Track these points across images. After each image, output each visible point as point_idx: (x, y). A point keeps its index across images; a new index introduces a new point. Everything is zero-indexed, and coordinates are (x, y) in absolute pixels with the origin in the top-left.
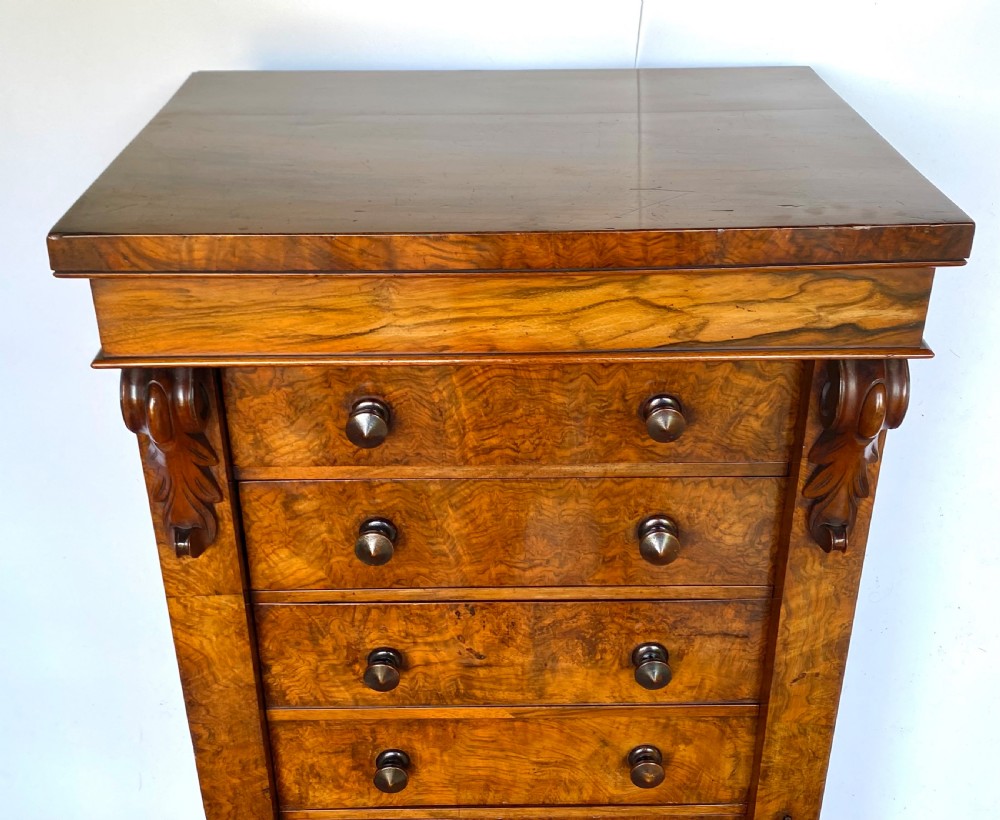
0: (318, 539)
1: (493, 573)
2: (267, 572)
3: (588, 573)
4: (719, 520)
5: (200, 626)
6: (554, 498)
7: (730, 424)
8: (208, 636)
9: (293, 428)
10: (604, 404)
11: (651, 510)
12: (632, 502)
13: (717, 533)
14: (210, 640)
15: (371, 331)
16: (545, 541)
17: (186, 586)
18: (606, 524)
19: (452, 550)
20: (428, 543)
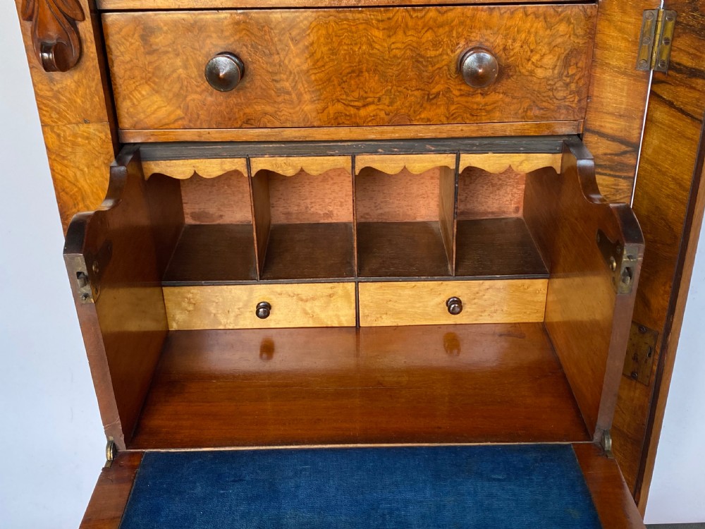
0: (175, 76)
1: (331, 112)
3: (415, 112)
4: (532, 51)
5: (72, 156)
6: (384, 29)
8: (81, 167)
11: (471, 42)
12: (454, 34)
13: (529, 66)
14: (82, 170)
16: (377, 78)
17: (58, 113)
18: (431, 57)
19: (294, 87)
20: (273, 80)
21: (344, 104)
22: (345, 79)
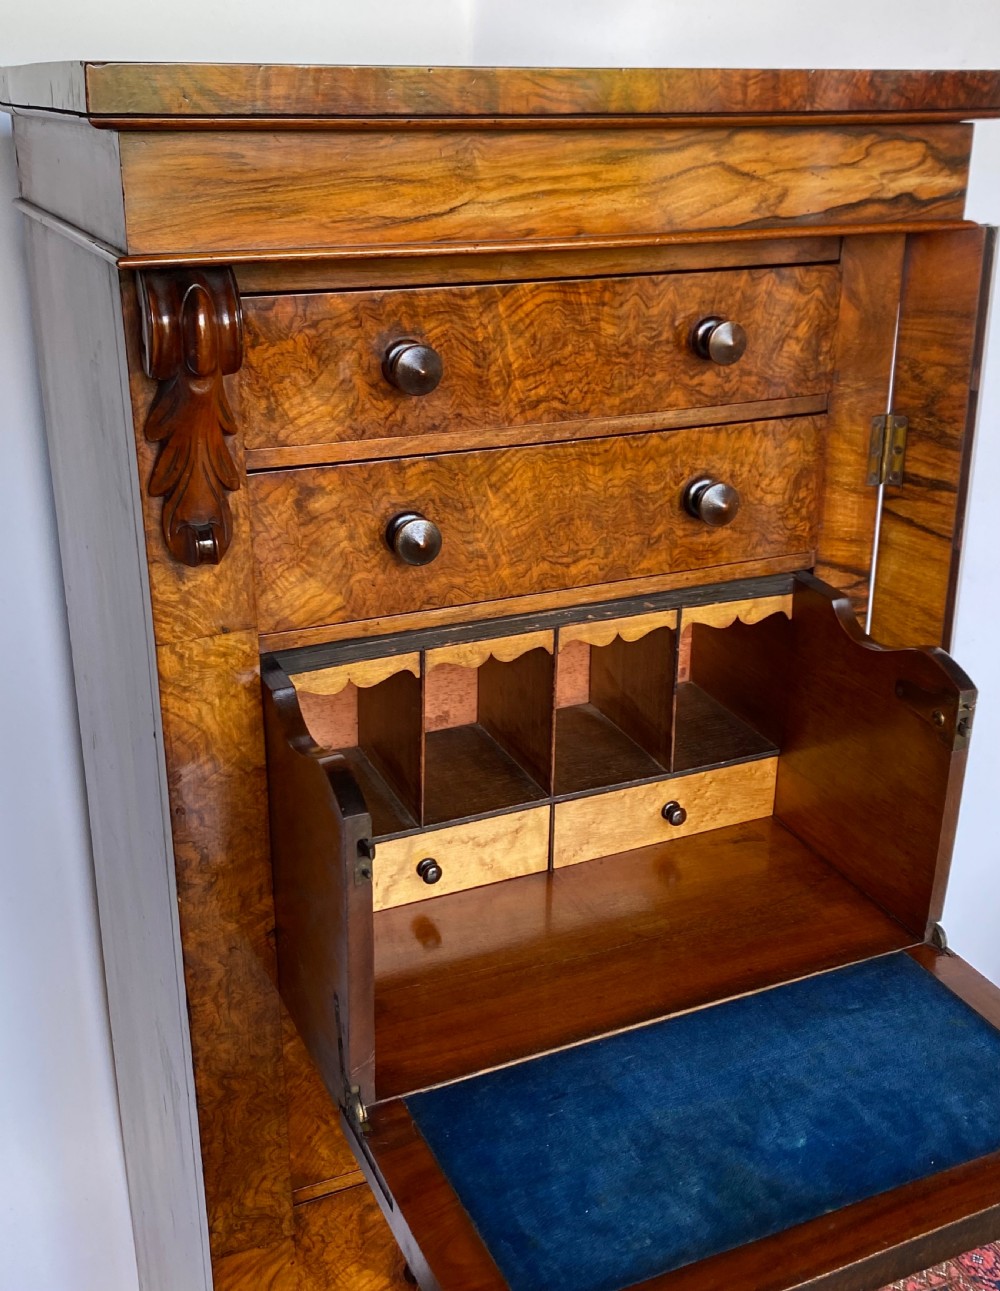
0: (337, 550)
1: (535, 574)
2: (273, 605)
3: (633, 562)
4: (760, 475)
5: (198, 685)
6: (600, 464)
7: (774, 350)
8: (210, 699)
9: (314, 388)
10: (654, 334)
11: (696, 469)
12: (678, 462)
13: (759, 494)
14: (211, 704)
15: (452, 210)
16: (590, 525)
17: (185, 625)
18: (652, 493)
19: (491, 548)
20: (464, 541)
21: (551, 562)
22: (552, 530)
